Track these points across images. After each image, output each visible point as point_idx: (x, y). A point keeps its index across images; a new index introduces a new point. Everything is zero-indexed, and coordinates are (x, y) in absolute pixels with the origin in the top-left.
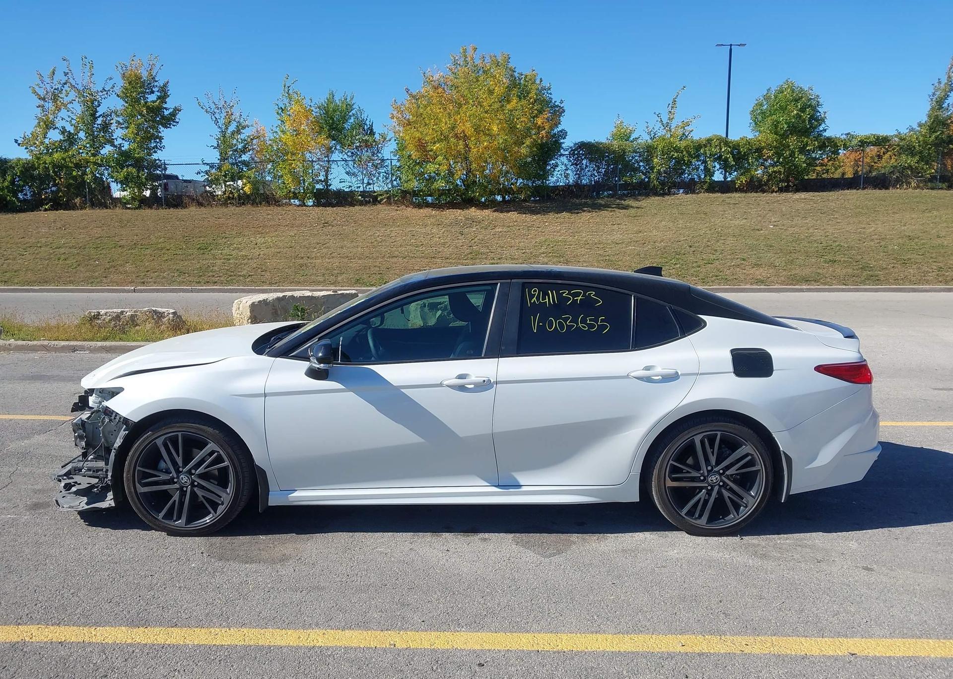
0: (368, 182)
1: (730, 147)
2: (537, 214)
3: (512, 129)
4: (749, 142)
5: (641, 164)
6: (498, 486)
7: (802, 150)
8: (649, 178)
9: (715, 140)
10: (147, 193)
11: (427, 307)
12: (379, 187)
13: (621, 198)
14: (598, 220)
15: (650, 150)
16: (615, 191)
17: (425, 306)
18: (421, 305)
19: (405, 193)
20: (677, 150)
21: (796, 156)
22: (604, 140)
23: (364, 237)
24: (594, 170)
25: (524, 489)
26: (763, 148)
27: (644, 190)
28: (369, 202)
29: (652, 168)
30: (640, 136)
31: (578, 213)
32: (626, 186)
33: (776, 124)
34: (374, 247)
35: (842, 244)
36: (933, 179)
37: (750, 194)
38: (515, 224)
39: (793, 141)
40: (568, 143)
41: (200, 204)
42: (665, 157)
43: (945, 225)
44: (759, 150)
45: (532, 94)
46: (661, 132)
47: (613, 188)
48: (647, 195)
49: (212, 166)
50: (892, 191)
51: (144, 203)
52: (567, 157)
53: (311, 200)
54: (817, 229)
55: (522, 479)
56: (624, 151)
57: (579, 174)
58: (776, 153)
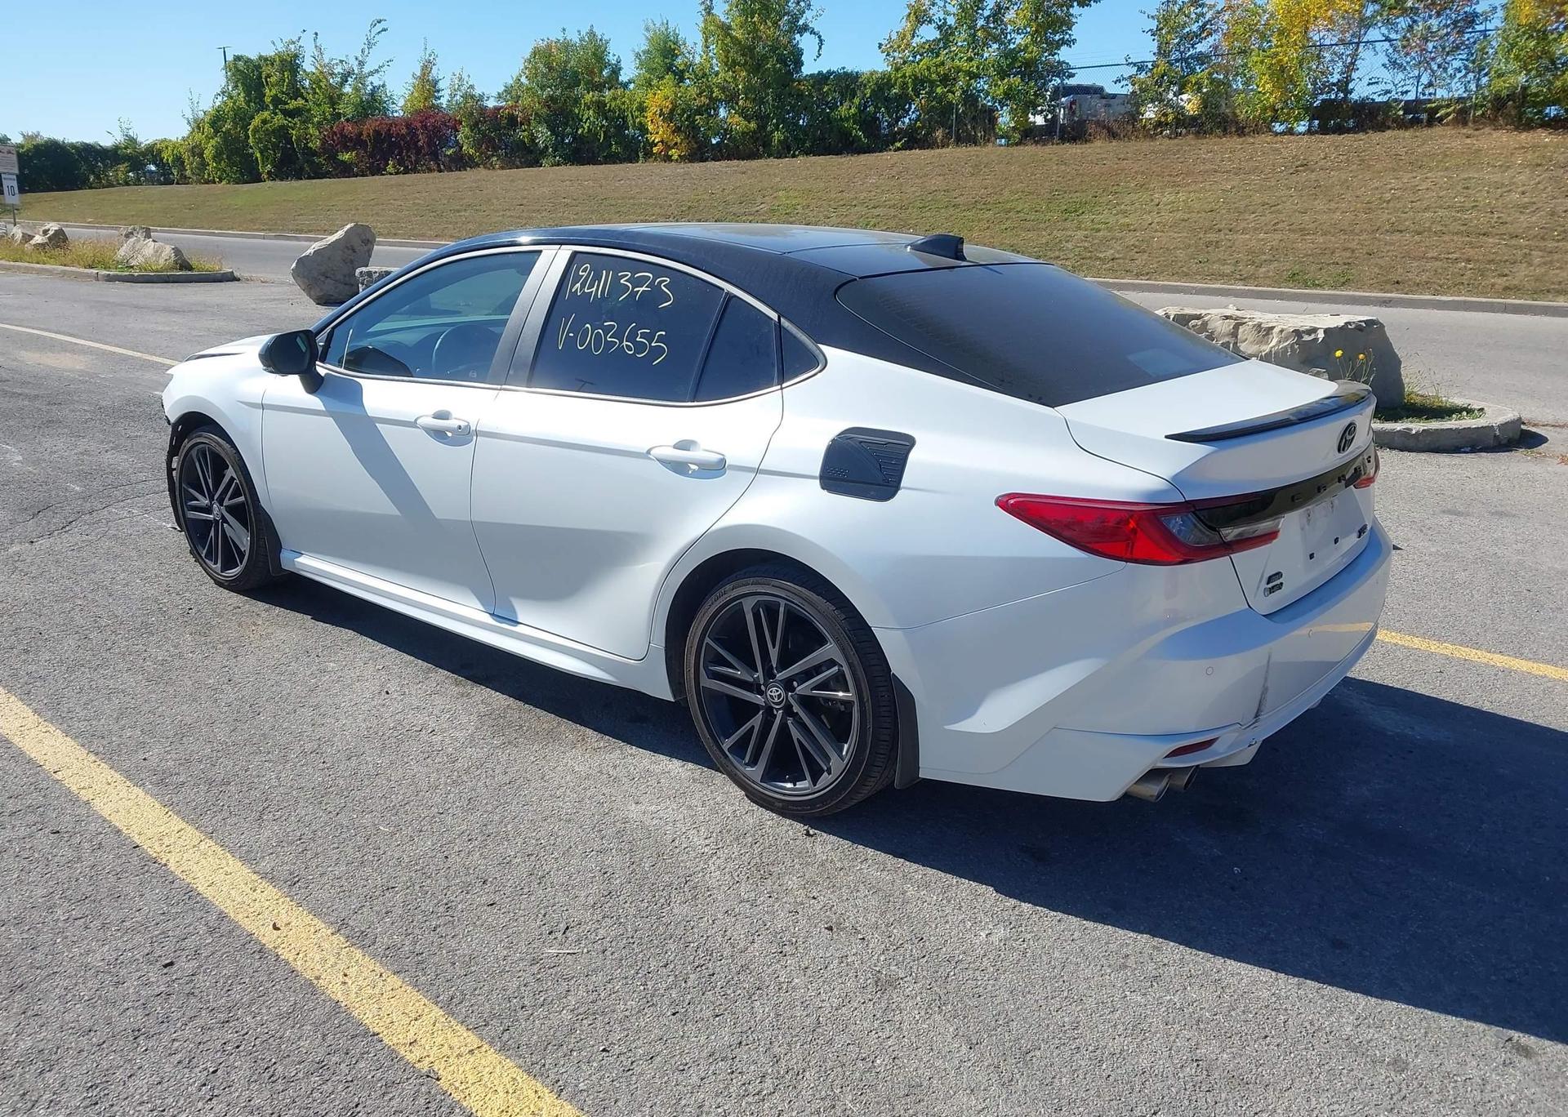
6: (492, 615)
10: (1039, 120)
12: (1452, 88)
19: (1502, 99)
23: (1360, 191)
25: (519, 629)
34: (1369, 211)
41: (1113, 135)
49: (1141, 67)
51: (1029, 134)
53: (1305, 123)
55: (518, 611)
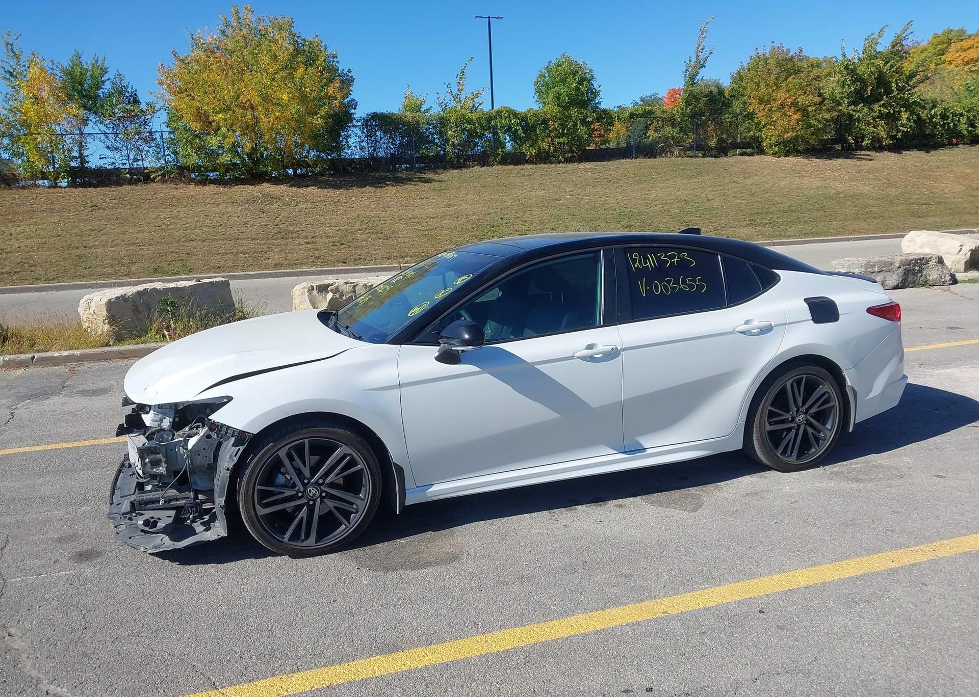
0: (134, 158)
1: (519, 119)
2: (340, 189)
3: (303, 98)
4: (535, 115)
5: (436, 136)
6: (625, 452)
7: (583, 122)
8: (444, 151)
9: (504, 112)
11: (315, 289)
12: (149, 162)
13: (420, 170)
14: (405, 194)
15: (443, 122)
16: (412, 164)
17: (313, 289)
18: (309, 288)
19: (182, 169)
20: (469, 121)
21: (578, 127)
22: (396, 112)
23: (148, 220)
24: (389, 142)
25: (649, 451)
26: (548, 120)
27: (441, 163)
28: (139, 180)
29: (447, 140)
30: (431, 107)
31: (382, 187)
32: (422, 159)
33: (558, 97)
34: (163, 230)
35: (633, 210)
36: (690, 148)
37: (539, 166)
38: (319, 199)
39: (574, 111)
40: (360, 113)
42: (459, 129)
43: (710, 189)
44: (545, 122)
45: (320, 61)
46: (452, 104)
47: (410, 161)
48: (445, 168)
50: (659, 161)
52: (360, 128)
53: (66, 180)
54: (608, 197)
55: (646, 442)
56: (418, 122)
57: (373, 146)
58: (561, 125)
